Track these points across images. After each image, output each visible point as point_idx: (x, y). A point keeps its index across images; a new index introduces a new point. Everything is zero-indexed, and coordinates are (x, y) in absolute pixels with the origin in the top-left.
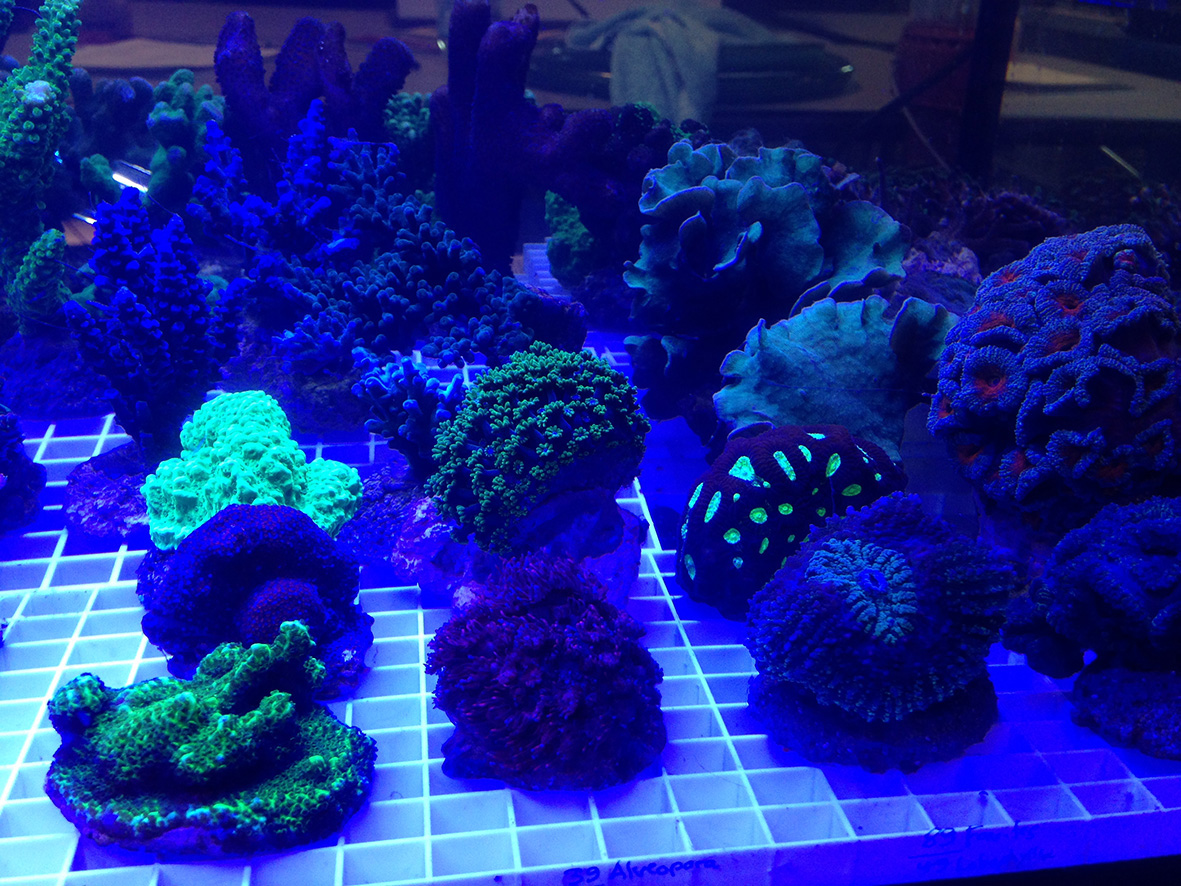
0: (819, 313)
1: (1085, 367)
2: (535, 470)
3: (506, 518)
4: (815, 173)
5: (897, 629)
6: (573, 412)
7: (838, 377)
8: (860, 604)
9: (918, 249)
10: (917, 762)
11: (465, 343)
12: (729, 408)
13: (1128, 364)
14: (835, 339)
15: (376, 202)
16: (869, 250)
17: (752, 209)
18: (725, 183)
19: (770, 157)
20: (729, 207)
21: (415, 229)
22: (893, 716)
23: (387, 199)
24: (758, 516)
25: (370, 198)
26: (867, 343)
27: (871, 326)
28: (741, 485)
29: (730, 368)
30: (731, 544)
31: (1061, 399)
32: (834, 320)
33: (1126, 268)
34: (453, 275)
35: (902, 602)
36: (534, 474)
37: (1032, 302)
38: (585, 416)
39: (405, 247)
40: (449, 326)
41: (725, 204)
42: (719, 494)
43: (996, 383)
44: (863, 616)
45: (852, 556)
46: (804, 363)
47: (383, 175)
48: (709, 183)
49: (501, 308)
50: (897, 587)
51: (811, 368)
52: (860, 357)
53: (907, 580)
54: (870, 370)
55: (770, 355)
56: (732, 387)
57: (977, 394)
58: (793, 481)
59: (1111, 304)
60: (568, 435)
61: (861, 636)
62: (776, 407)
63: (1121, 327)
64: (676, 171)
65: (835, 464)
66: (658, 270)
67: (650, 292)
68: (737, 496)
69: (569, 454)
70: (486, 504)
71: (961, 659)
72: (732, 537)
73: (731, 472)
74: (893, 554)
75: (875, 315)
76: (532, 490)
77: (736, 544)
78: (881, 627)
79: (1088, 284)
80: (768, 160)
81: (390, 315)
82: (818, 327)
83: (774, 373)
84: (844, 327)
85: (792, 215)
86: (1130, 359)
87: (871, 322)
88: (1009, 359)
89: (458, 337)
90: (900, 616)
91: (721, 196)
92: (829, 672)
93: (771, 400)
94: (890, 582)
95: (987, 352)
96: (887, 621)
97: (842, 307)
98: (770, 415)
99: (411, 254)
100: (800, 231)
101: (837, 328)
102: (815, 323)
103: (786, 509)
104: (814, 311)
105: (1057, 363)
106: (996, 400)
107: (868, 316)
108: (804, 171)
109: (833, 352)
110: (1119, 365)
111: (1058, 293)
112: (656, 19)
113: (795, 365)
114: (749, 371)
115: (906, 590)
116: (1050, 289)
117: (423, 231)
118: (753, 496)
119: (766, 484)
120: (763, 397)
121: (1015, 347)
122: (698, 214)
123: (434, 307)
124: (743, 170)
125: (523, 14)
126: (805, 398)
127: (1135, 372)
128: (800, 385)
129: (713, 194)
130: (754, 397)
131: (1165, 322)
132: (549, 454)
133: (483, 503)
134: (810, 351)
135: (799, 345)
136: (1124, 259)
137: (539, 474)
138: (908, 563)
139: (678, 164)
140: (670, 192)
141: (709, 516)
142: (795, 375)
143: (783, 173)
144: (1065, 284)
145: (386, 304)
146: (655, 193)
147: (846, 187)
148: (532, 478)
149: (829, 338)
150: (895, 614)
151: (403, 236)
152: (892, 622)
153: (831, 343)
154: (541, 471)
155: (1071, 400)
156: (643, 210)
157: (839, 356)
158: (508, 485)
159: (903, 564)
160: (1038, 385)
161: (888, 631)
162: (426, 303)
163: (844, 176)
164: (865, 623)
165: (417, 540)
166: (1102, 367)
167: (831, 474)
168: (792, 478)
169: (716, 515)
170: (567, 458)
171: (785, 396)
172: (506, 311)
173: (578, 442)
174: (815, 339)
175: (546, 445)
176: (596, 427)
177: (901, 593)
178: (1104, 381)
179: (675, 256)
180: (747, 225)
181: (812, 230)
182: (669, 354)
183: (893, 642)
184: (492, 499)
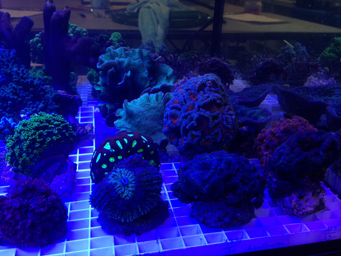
0: (144, 97)
1: (195, 115)
2: (35, 151)
3: (28, 166)
4: (148, 56)
5: (129, 195)
6: (46, 133)
7: (149, 116)
8: (119, 188)
9: (185, 76)
10: (141, 232)
11: (35, 109)
12: (118, 126)
13: (207, 114)
14: (149, 105)
15: (9, 68)
16: (165, 78)
17: (129, 67)
18: (121, 59)
19: (135, 52)
20: (123, 66)
21: (19, 76)
22: (129, 220)
23: (13, 66)
24: (112, 160)
25: (8, 66)
26: (157, 106)
27: (159, 101)
28: (107, 151)
29: (118, 114)
30: (104, 169)
31: (190, 125)
32: (148, 100)
33: (209, 87)
34: (31, 89)
35: (131, 187)
36: (35, 152)
37: (184, 97)
38: (50, 134)
39: (16, 81)
40: (30, 104)
41: (121, 65)
42: (100, 154)
43: (176, 119)
44: (120, 192)
45: (121, 174)
46: (139, 112)
47: (12, 59)
48: (117, 59)
49: (48, 98)
50: (131, 183)
51: (140, 114)
52: (156, 110)
53: (133, 181)
54: (158, 113)
55: (128, 110)
56: (120, 119)
57: (172, 122)
58: (122, 149)
59: (203, 97)
60: (45, 140)
61: (119, 198)
62: (131, 125)
63: (205, 104)
64: (108, 55)
65: (135, 143)
66: (104, 85)
67: (102, 91)
68: (105, 154)
69: (45, 146)
70: (21, 162)
71: (148, 203)
72: (104, 166)
73: (104, 147)
74: (131, 173)
75: (160, 98)
76: (35, 157)
77: (105, 168)
78: (125, 194)
79: (198, 91)
80: (134, 52)
81: (11, 102)
82: (144, 101)
83: (130, 115)
84: (152, 101)
85: (139, 69)
86: (208, 112)
87: (159, 100)
88: (178, 112)
89: (33, 108)
90: (131, 191)
91: (120, 63)
92: (109, 209)
93: (130, 123)
94: (129, 181)
95: (173, 111)
96: (127, 193)
97: (151, 95)
98: (129, 127)
99: (18, 83)
100: (142, 73)
101: (149, 101)
102: (143, 100)
103: (120, 157)
104: (143, 97)
105: (189, 114)
106: (176, 124)
107: (158, 98)
108: (145, 56)
109: (148, 109)
110: (204, 114)
111: (191, 94)
112: (152, 3)
113: (136, 113)
114: (123, 115)
115: (133, 183)
116: (189, 93)
117: (21, 76)
118: (110, 154)
119: (113, 150)
120: (127, 122)
121: (180, 110)
122: (113, 68)
123: (25, 99)
124: (127, 55)
125: (65, 9)
126: (139, 122)
127: (209, 116)
128: (138, 119)
129: (117, 63)
130: (125, 122)
131: (218, 101)
132: (38, 146)
133: (20, 162)
134: (141, 108)
135: (138, 107)
136: (209, 84)
137: (36, 152)
138: (134, 176)
139: (109, 53)
140: (106, 62)
141: (97, 161)
142: (136, 116)
143: (139, 56)
144: (193, 91)
145: (9, 99)
146: (102, 62)
147: (158, 60)
148: (34, 154)
149: (147, 105)
150: (129, 191)
151: (15, 78)
152: (128, 193)
153: (147, 106)
154: (37, 151)
155: (192, 125)
156: (98, 67)
157: (150, 109)
158: (27, 156)
159: (133, 176)
160: (185, 120)
161: (127, 196)
162: (23, 97)
163: (158, 57)
164: (120, 194)
165: (8, 172)
166: (200, 115)
167: (134, 146)
168: (122, 148)
169: (99, 160)
170: (45, 147)
171: (133, 122)
172: (50, 99)
173: (48, 142)
174: (143, 105)
175: (38, 144)
176: (55, 137)
177: (131, 184)
178: (201, 119)
179: (108, 80)
180: (127, 72)
181: (146, 73)
182: (108, 109)
183: (128, 199)
184: (23, 161)
